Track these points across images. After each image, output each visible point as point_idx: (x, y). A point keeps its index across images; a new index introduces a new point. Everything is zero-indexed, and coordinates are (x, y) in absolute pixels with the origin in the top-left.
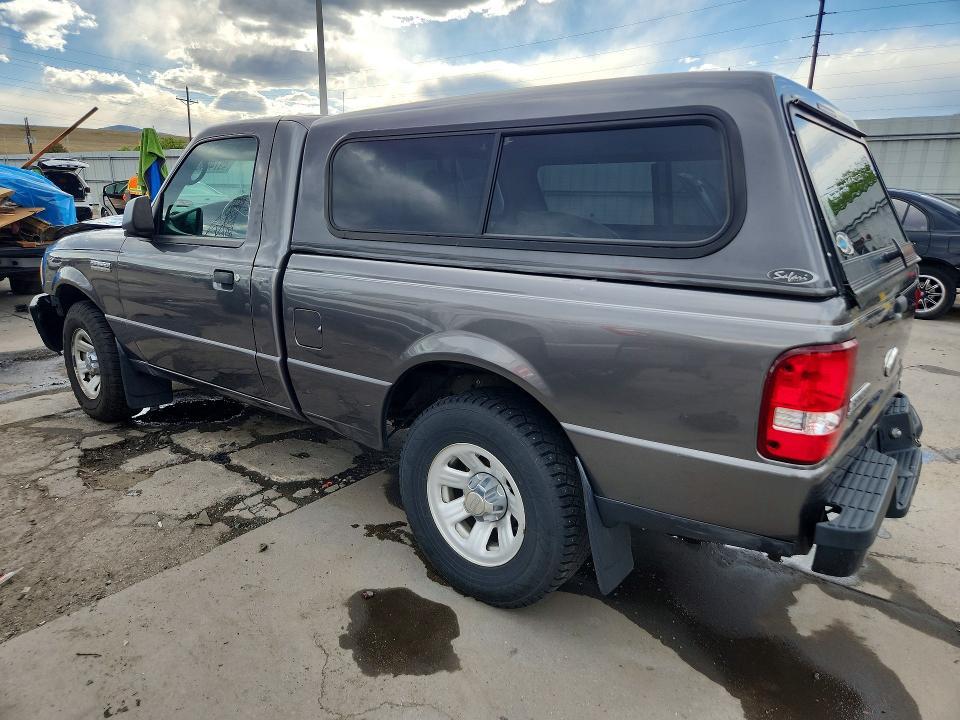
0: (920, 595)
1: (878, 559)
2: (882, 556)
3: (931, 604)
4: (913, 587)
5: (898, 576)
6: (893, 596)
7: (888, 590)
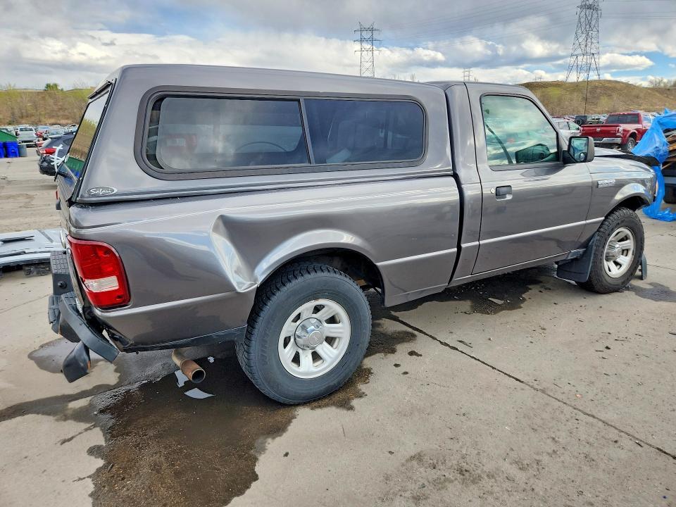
0: (51, 418)
1: (88, 425)
2: (86, 430)
3: (43, 416)
4: (57, 420)
5: (70, 421)
6: (67, 406)
7: (71, 408)
